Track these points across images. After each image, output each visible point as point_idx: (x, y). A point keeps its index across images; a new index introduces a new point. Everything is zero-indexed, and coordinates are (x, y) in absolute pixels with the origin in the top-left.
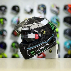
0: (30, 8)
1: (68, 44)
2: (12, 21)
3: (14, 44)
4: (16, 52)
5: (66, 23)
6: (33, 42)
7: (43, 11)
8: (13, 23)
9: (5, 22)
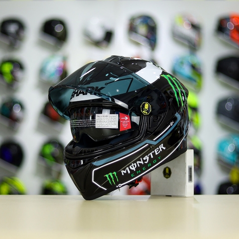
0: (103, 27)
1: (230, 149)
2: (42, 71)
3: (49, 150)
4: (54, 174)
5: (223, 78)
6: (112, 142)
7: (147, 37)
8: (45, 78)
9: (19, 74)
